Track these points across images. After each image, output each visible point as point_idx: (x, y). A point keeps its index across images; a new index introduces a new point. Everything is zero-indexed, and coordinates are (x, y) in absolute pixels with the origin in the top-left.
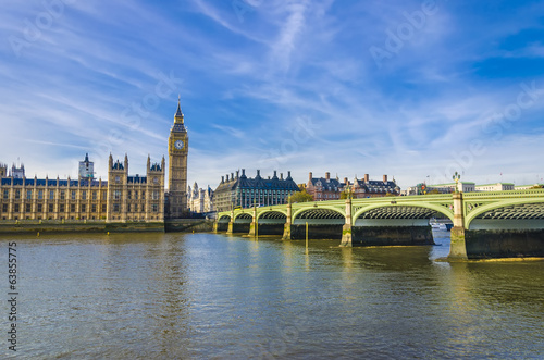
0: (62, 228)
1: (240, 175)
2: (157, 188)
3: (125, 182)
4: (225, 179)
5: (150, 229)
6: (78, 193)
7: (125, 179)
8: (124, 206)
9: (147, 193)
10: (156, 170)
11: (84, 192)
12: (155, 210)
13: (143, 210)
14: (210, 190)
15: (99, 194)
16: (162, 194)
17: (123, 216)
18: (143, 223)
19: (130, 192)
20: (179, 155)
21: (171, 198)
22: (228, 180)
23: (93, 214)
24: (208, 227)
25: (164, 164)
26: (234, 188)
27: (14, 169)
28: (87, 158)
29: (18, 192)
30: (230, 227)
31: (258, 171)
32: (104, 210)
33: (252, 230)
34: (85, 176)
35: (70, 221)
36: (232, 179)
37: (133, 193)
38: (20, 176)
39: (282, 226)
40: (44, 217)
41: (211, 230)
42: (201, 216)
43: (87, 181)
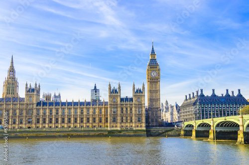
0: (82, 134)
1: (199, 93)
2: (140, 105)
3: (119, 102)
4: (188, 97)
5: (137, 134)
6: (91, 110)
7: (119, 100)
8: (119, 118)
9: (133, 109)
10: (139, 93)
11: (94, 109)
12: (139, 121)
13: (131, 121)
14: (177, 106)
15: (103, 110)
16: (144, 110)
17: (119, 125)
18: (132, 130)
19: (122, 109)
20: (154, 81)
21: (150, 112)
22: (190, 98)
23: (100, 124)
24: (177, 133)
25: (144, 88)
26: (195, 104)
27: (55, 96)
28: (95, 87)
29: (57, 110)
30: (194, 133)
31: (213, 90)
32: (107, 121)
33: (211, 136)
34: (95, 99)
35: (87, 129)
36: (194, 97)
37: (124, 109)
38: (58, 100)
39: (236, 133)
40: (72, 126)
41: (179, 135)
42: (171, 125)
43: (95, 102)
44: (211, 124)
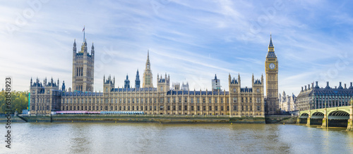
0: (205, 120)
1: (315, 85)
2: (259, 95)
3: (239, 92)
4: (304, 89)
5: (256, 121)
6: (213, 99)
7: (239, 90)
8: (239, 107)
9: (253, 99)
10: (258, 84)
11: (216, 98)
12: (258, 109)
13: (251, 110)
14: (294, 96)
15: (224, 99)
16: (263, 99)
17: (239, 113)
18: (252, 118)
19: (242, 98)
20: (272, 73)
21: (269, 102)
22: (306, 90)
23: (222, 112)
24: (294, 121)
25: (262, 79)
26: (310, 95)
27: (184, 86)
28: (216, 77)
29: (186, 98)
30: (309, 121)
31: (328, 83)
32: (228, 110)
33: (324, 124)
34: (216, 88)
35: (210, 116)
36: (309, 89)
37: (245, 99)
38: (187, 89)
39: (346, 121)
40: (195, 113)
41: (295, 123)
42: (288, 113)
43: (216, 91)
44: (325, 114)
